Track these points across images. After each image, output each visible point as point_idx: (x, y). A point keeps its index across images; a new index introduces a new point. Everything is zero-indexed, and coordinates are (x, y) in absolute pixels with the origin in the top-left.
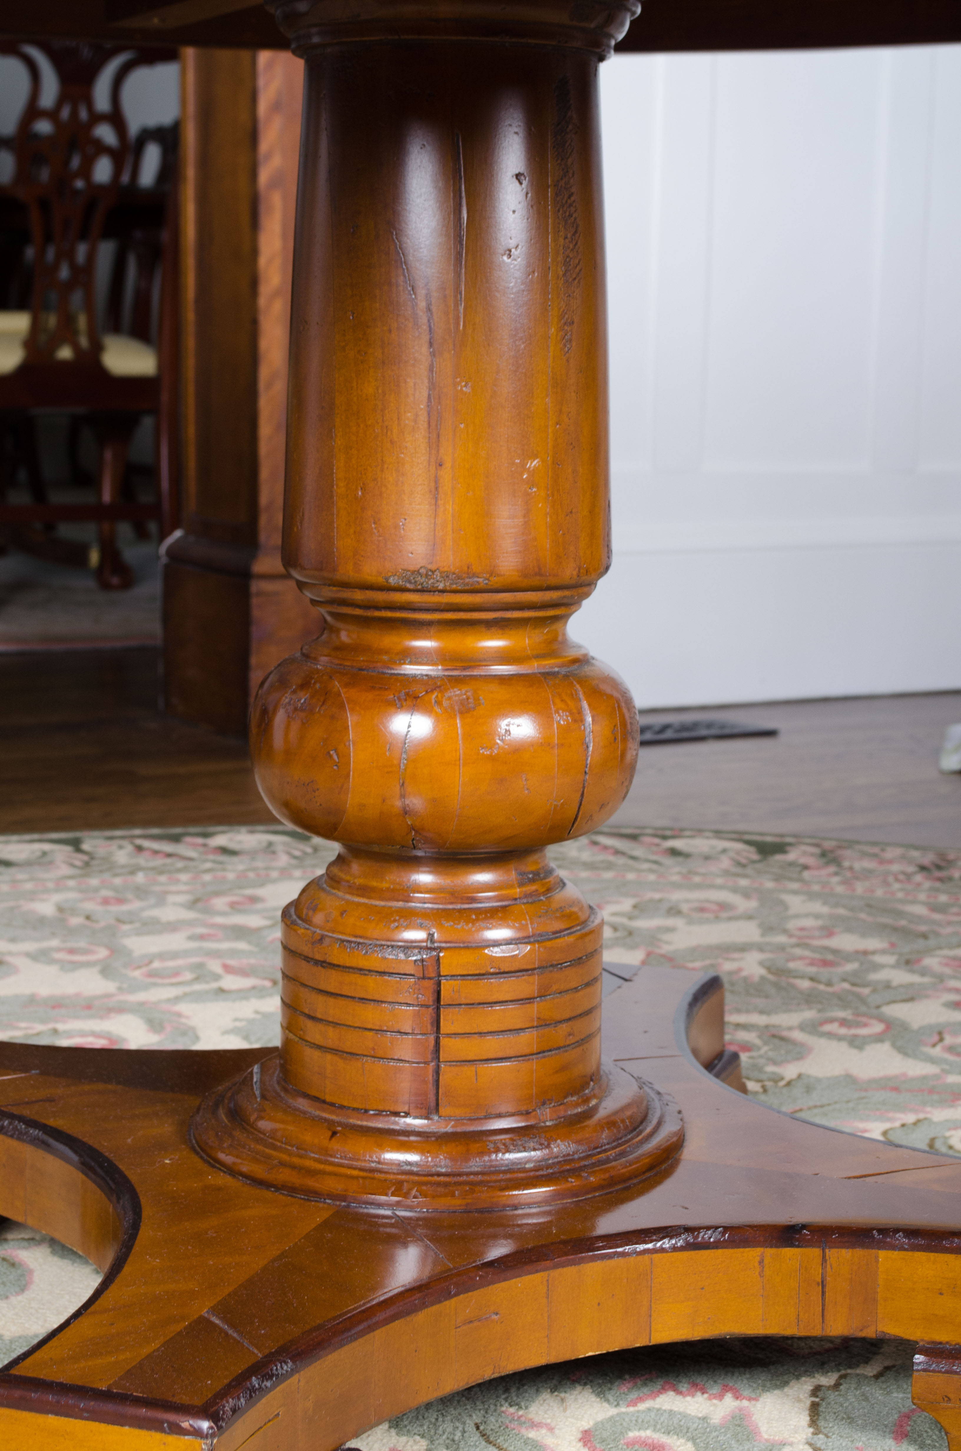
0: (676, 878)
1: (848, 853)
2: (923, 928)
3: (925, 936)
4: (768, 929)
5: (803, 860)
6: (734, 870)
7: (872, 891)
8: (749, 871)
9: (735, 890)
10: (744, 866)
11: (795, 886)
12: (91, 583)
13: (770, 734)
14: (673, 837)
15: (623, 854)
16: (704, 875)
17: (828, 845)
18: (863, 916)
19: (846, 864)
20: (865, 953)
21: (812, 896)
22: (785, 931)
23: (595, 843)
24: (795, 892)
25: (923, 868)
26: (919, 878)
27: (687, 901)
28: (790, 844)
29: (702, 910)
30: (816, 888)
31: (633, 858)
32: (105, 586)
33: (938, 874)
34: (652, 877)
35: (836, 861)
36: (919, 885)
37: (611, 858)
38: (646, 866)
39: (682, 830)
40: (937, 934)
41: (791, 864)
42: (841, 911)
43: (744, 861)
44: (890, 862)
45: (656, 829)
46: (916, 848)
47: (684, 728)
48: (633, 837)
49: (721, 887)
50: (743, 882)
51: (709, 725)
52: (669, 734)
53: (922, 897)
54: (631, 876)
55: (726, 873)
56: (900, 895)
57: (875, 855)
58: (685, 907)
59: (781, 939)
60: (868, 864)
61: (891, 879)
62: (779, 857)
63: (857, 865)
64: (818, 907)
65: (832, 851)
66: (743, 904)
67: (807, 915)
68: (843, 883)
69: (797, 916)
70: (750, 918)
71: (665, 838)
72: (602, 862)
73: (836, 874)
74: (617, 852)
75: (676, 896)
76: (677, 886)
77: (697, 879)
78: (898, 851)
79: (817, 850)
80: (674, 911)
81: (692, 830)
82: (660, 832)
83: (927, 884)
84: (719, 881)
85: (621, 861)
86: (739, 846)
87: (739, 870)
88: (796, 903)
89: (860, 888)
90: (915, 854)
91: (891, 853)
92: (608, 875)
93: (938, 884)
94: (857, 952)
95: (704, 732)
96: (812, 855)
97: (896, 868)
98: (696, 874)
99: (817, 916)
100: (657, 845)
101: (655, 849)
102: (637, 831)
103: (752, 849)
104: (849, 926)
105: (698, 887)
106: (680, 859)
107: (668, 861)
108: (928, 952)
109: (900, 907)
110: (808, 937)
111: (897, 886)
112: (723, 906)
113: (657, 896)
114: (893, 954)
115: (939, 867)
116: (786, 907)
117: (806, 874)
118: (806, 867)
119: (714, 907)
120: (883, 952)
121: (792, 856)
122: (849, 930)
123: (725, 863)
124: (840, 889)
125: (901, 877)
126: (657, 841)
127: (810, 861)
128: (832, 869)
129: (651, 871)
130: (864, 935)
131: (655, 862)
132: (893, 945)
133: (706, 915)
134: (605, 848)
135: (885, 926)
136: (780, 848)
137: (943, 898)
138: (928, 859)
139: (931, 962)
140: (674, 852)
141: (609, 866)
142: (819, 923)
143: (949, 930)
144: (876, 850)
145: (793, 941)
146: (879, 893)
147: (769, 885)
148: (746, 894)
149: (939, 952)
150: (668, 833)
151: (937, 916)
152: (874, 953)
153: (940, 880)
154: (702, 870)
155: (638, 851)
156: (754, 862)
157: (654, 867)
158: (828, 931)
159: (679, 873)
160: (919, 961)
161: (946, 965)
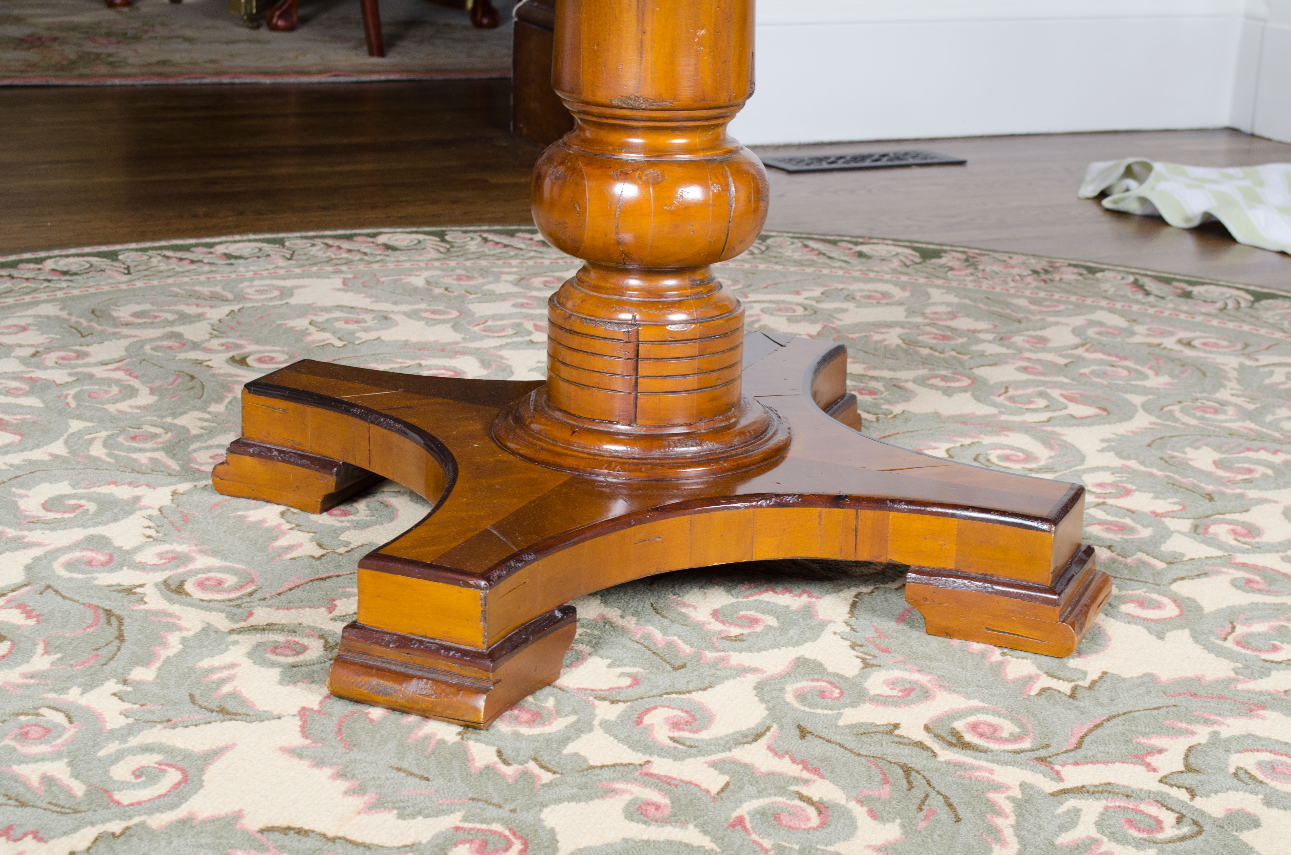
0: (857, 274)
1: (985, 259)
2: (1020, 315)
3: (1019, 321)
4: (911, 312)
5: (950, 264)
6: (899, 269)
7: (993, 288)
8: (910, 270)
9: (896, 284)
10: (907, 266)
11: (939, 282)
12: (467, 21)
13: (961, 163)
14: (862, 243)
15: (824, 254)
16: (877, 272)
17: (971, 252)
18: (981, 305)
19: (981, 267)
20: (974, 331)
21: (949, 290)
22: (923, 315)
23: (806, 246)
24: (938, 287)
25: (1035, 272)
26: (1029, 279)
27: (861, 290)
28: (945, 251)
29: (870, 297)
30: (954, 284)
31: (830, 258)
32: (478, 25)
33: (1044, 276)
34: (840, 272)
35: (975, 266)
36: (1029, 284)
37: (815, 258)
38: (838, 264)
39: (871, 238)
40: (1028, 319)
41: (941, 266)
42: (967, 301)
43: (908, 263)
44: (1013, 267)
45: (852, 237)
46: (1034, 256)
47: (897, 157)
48: (834, 243)
49: (887, 282)
50: (904, 278)
51: (916, 156)
52: (884, 162)
53: (1027, 293)
54: (825, 271)
55: (894, 271)
56: (1012, 291)
57: (1005, 261)
58: (858, 295)
59: (919, 320)
60: (996, 268)
61: (1009, 279)
62: (934, 261)
63: (988, 269)
64: (952, 298)
65: (974, 257)
66: (898, 294)
67: (941, 304)
68: (974, 281)
69: (935, 304)
70: (902, 304)
71: (856, 244)
72: (808, 260)
73: (972, 274)
74: (820, 253)
75: (854, 287)
76: (856, 280)
77: (872, 275)
78: (1022, 258)
79: (963, 257)
80: (850, 297)
81: (878, 238)
82: (854, 240)
83: (1034, 284)
84: (887, 277)
85: (822, 259)
86: (909, 251)
87: (903, 269)
88: (936, 294)
89: (985, 285)
90: (1033, 261)
91: (1017, 260)
92: (810, 270)
93: (1042, 284)
94: (969, 330)
95: (911, 161)
96: (959, 259)
97: (1016, 271)
98: (872, 271)
99: (948, 304)
100: (850, 249)
101: (847, 251)
102: (838, 238)
103: (917, 254)
104: (967, 311)
105: (872, 280)
106: (864, 260)
107: (855, 261)
108: (1018, 332)
109: (1009, 300)
110: (937, 319)
111: (1012, 284)
112: (885, 295)
113: (840, 286)
114: (993, 333)
115: (1046, 272)
116: (928, 296)
117: (950, 274)
118: (952, 269)
119: (879, 296)
120: (987, 331)
121: (943, 261)
122: (968, 315)
123: (895, 263)
124: (971, 286)
125: (1017, 278)
126: (850, 246)
127: (956, 264)
128: (970, 270)
129: (841, 268)
130: (977, 319)
131: (846, 262)
132: (995, 326)
133: (871, 301)
134: (813, 249)
135: (994, 313)
136: (937, 254)
137: (1042, 294)
138: (1039, 265)
139: (1018, 340)
140: (861, 255)
141: (812, 263)
142: (949, 309)
143: (1038, 317)
144: (1005, 257)
145: (927, 321)
146: (998, 289)
147: (922, 281)
148: (903, 287)
149: (1026, 333)
150: (860, 240)
151: (1033, 307)
152: (980, 332)
153: (1045, 281)
154: (877, 269)
155: (834, 252)
156: (916, 263)
157: (844, 265)
158: (953, 316)
159: (861, 270)
160: (1009, 338)
161: (1028, 342)
